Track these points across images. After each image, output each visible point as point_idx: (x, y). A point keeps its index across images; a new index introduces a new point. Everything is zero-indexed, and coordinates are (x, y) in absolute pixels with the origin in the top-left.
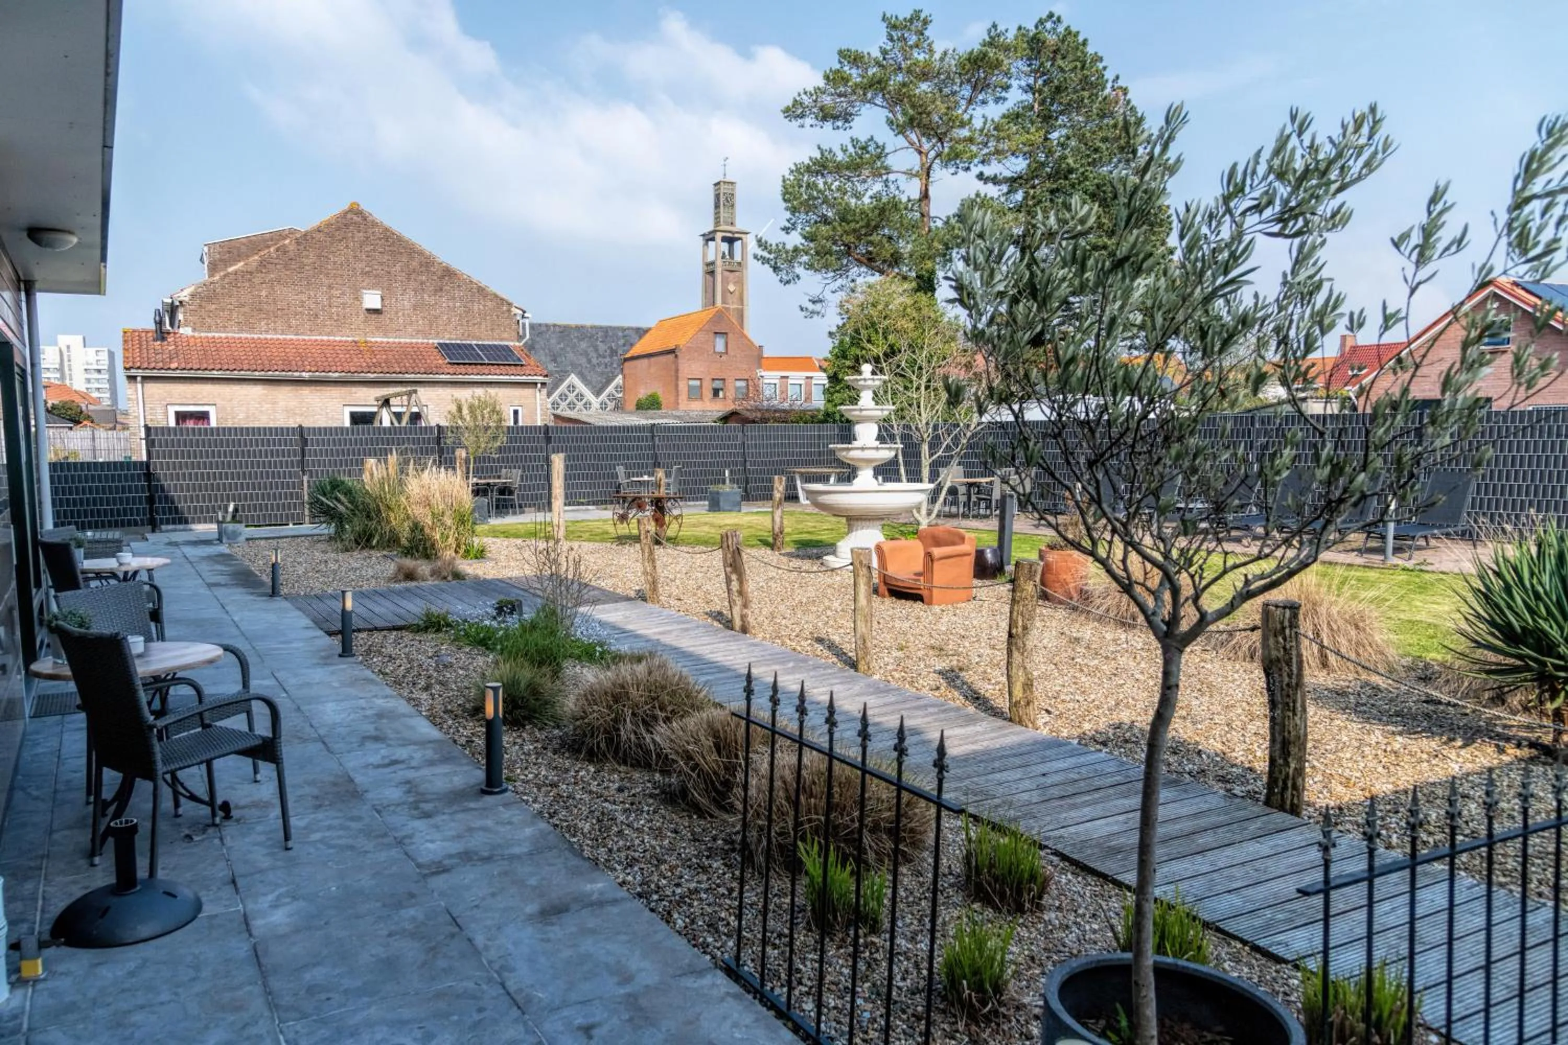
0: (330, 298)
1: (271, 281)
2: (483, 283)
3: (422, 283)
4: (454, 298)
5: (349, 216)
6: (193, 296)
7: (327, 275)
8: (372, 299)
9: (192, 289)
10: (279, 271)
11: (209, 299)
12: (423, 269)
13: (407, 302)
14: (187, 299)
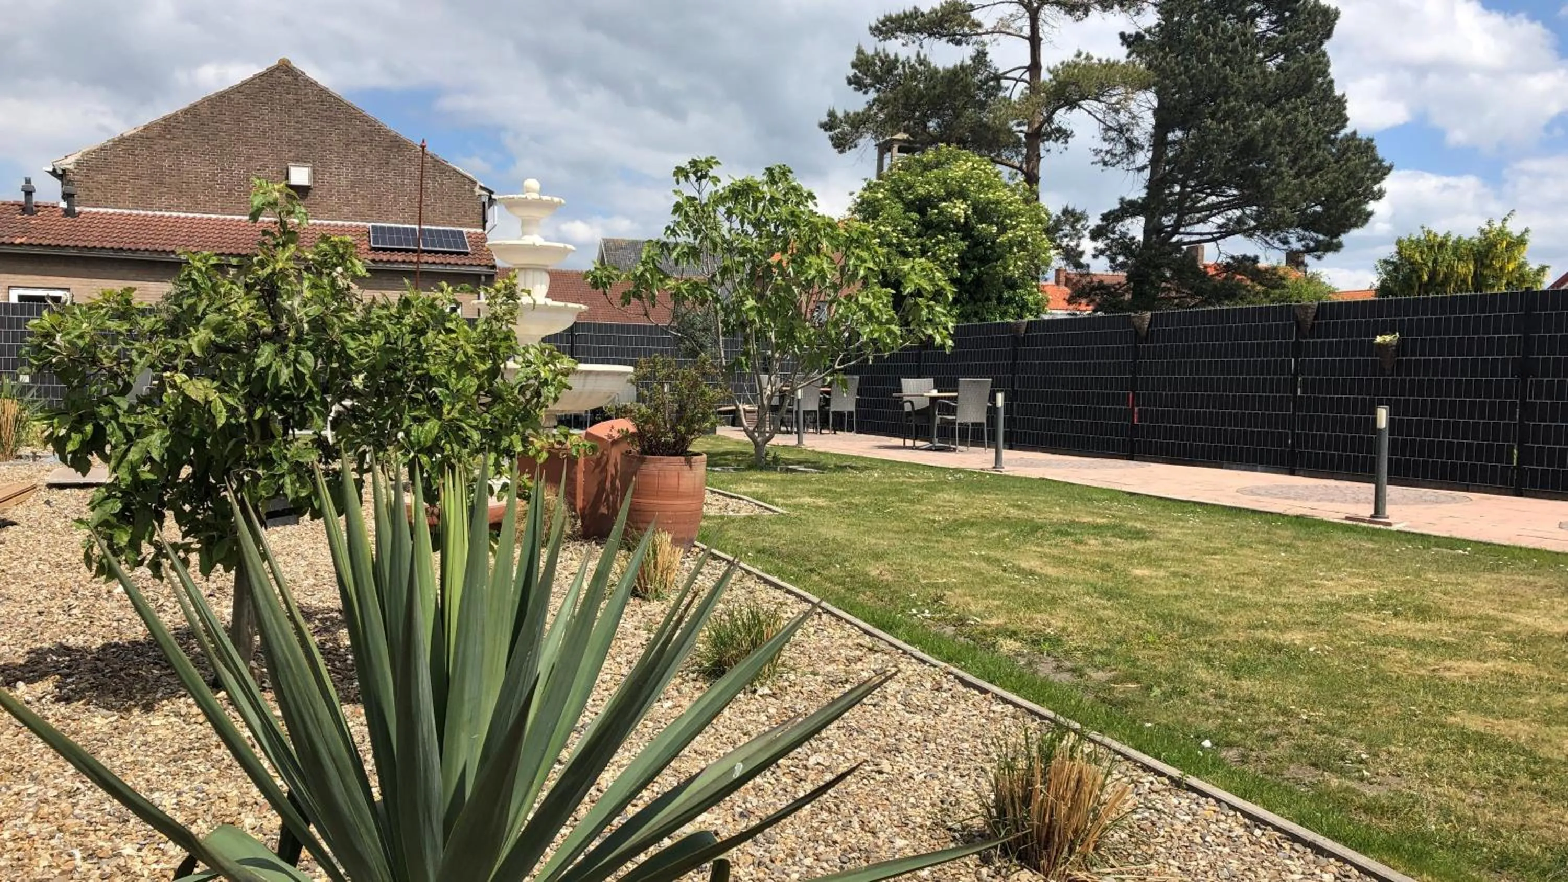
0: (248, 170)
1: (177, 149)
2: (441, 156)
3: (363, 155)
4: (403, 174)
5: (276, 74)
6: (78, 163)
7: (246, 144)
8: (300, 176)
9: (78, 156)
10: (188, 137)
11: (98, 170)
12: (366, 138)
13: (343, 178)
14: (71, 167)
